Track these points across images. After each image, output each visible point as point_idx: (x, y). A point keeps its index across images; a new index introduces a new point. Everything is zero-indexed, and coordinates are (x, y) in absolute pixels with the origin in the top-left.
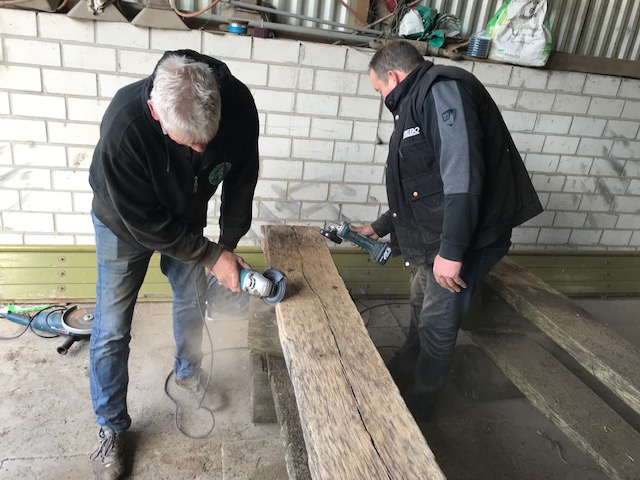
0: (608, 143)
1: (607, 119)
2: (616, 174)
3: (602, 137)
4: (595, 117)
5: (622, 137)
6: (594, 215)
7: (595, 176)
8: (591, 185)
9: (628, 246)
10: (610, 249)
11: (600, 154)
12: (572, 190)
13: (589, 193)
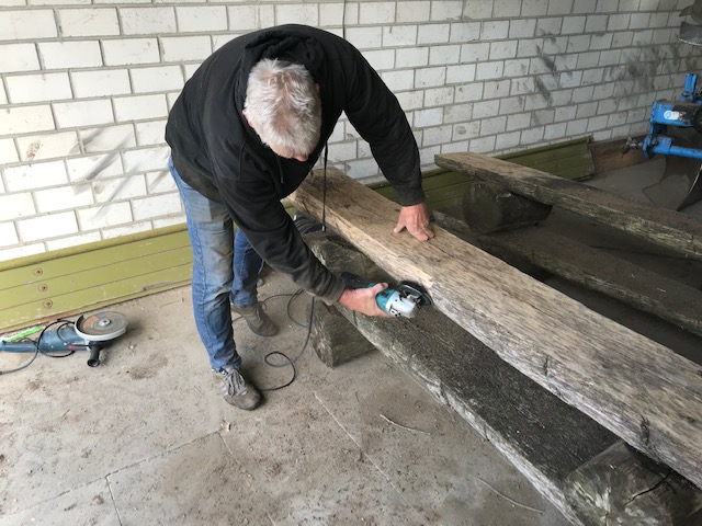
0: (539, 42)
1: (537, 18)
2: (549, 70)
3: (535, 37)
4: (527, 18)
5: (550, 34)
6: (537, 113)
7: (533, 76)
8: (531, 86)
9: (565, 137)
10: (552, 143)
11: (535, 54)
12: (518, 93)
13: (530, 94)
